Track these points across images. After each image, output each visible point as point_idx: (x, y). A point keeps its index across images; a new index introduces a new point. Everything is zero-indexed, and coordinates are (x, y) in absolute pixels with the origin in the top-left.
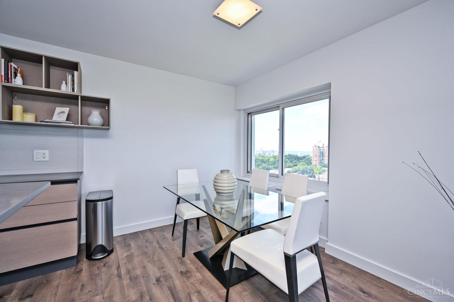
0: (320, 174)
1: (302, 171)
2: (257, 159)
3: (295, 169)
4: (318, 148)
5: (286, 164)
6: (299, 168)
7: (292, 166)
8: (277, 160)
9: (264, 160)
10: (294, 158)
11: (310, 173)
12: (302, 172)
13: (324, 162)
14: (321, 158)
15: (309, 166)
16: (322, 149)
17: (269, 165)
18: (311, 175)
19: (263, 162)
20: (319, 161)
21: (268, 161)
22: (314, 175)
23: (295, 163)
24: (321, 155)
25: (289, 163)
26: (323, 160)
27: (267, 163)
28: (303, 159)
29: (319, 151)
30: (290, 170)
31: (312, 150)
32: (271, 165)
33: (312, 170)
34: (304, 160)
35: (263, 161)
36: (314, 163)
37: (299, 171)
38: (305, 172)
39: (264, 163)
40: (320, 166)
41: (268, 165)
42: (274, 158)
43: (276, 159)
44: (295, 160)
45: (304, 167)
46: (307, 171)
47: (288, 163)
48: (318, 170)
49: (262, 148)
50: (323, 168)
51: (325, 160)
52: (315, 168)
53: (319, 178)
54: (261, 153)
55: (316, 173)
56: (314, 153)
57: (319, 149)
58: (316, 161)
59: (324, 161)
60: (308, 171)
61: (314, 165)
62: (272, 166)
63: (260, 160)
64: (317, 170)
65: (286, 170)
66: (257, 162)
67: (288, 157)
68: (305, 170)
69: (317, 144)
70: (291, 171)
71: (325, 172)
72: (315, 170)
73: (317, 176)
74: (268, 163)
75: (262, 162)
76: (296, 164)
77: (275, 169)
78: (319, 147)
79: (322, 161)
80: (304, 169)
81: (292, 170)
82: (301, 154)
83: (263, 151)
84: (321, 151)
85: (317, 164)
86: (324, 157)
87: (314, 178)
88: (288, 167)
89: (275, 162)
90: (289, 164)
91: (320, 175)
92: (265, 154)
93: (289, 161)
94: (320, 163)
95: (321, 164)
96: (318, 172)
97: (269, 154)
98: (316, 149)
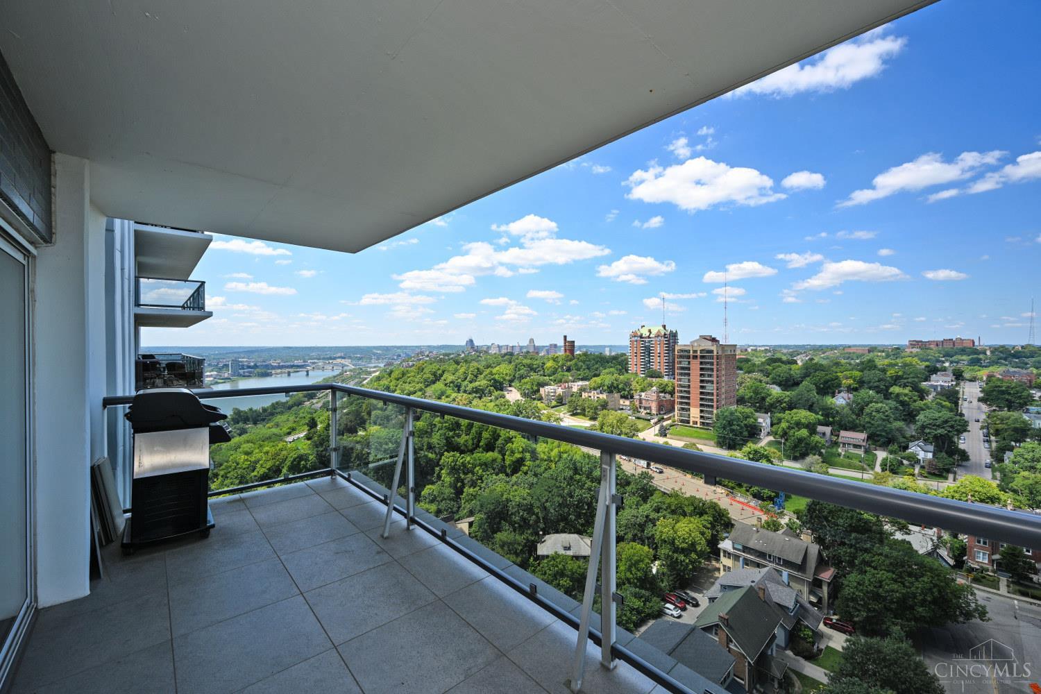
0: (642, 390)
2: (520, 364)
3: (595, 382)
4: (639, 339)
5: (579, 372)
6: (602, 379)
7: (589, 377)
8: (560, 365)
9: (535, 366)
10: (594, 359)
11: (625, 390)
12: (608, 387)
13: (651, 367)
14: (646, 359)
15: (622, 377)
16: (647, 340)
17: (545, 376)
18: (626, 393)
19: (532, 370)
20: (642, 365)
21: (542, 366)
22: (633, 394)
23: (596, 371)
24: (646, 353)
25: (584, 370)
26: (649, 362)
27: (540, 371)
28: (612, 362)
29: (642, 344)
30: (586, 385)
31: (628, 343)
32: (549, 376)
33: (627, 384)
34: (615, 363)
35: (531, 368)
36: (632, 368)
37: (604, 385)
38: (615, 388)
39: (535, 372)
40: (643, 375)
41: (541, 375)
42: (554, 361)
43: (558, 362)
44: (597, 363)
45: (613, 378)
46: (618, 386)
47: (581, 370)
48: (640, 383)
49: (532, 341)
50: (649, 379)
51: (653, 362)
52: (634, 379)
53: (640, 400)
54: (531, 350)
55: (636, 390)
56: (633, 350)
57: (642, 341)
58: (636, 365)
59: (652, 365)
60: (620, 386)
61: (632, 374)
62: (551, 378)
63: (524, 366)
64: (638, 383)
65: (578, 386)
66: (519, 370)
67: (583, 358)
68: (615, 385)
69: (639, 330)
70: (587, 387)
71: (652, 387)
72: (634, 384)
73: (636, 397)
74: (542, 372)
75: (529, 369)
76: (597, 373)
77: (557, 384)
78: (641, 337)
79: (648, 365)
80: (613, 383)
81: (590, 384)
82: (610, 351)
83: (534, 345)
84: (646, 344)
85: (639, 372)
86: (651, 358)
87: (632, 400)
88: (582, 379)
89: (557, 369)
90: (585, 373)
91: (643, 394)
92: (537, 353)
93: (584, 367)
94: (643, 369)
95: (646, 371)
96: (639, 388)
97: (548, 352)
98: (636, 341)
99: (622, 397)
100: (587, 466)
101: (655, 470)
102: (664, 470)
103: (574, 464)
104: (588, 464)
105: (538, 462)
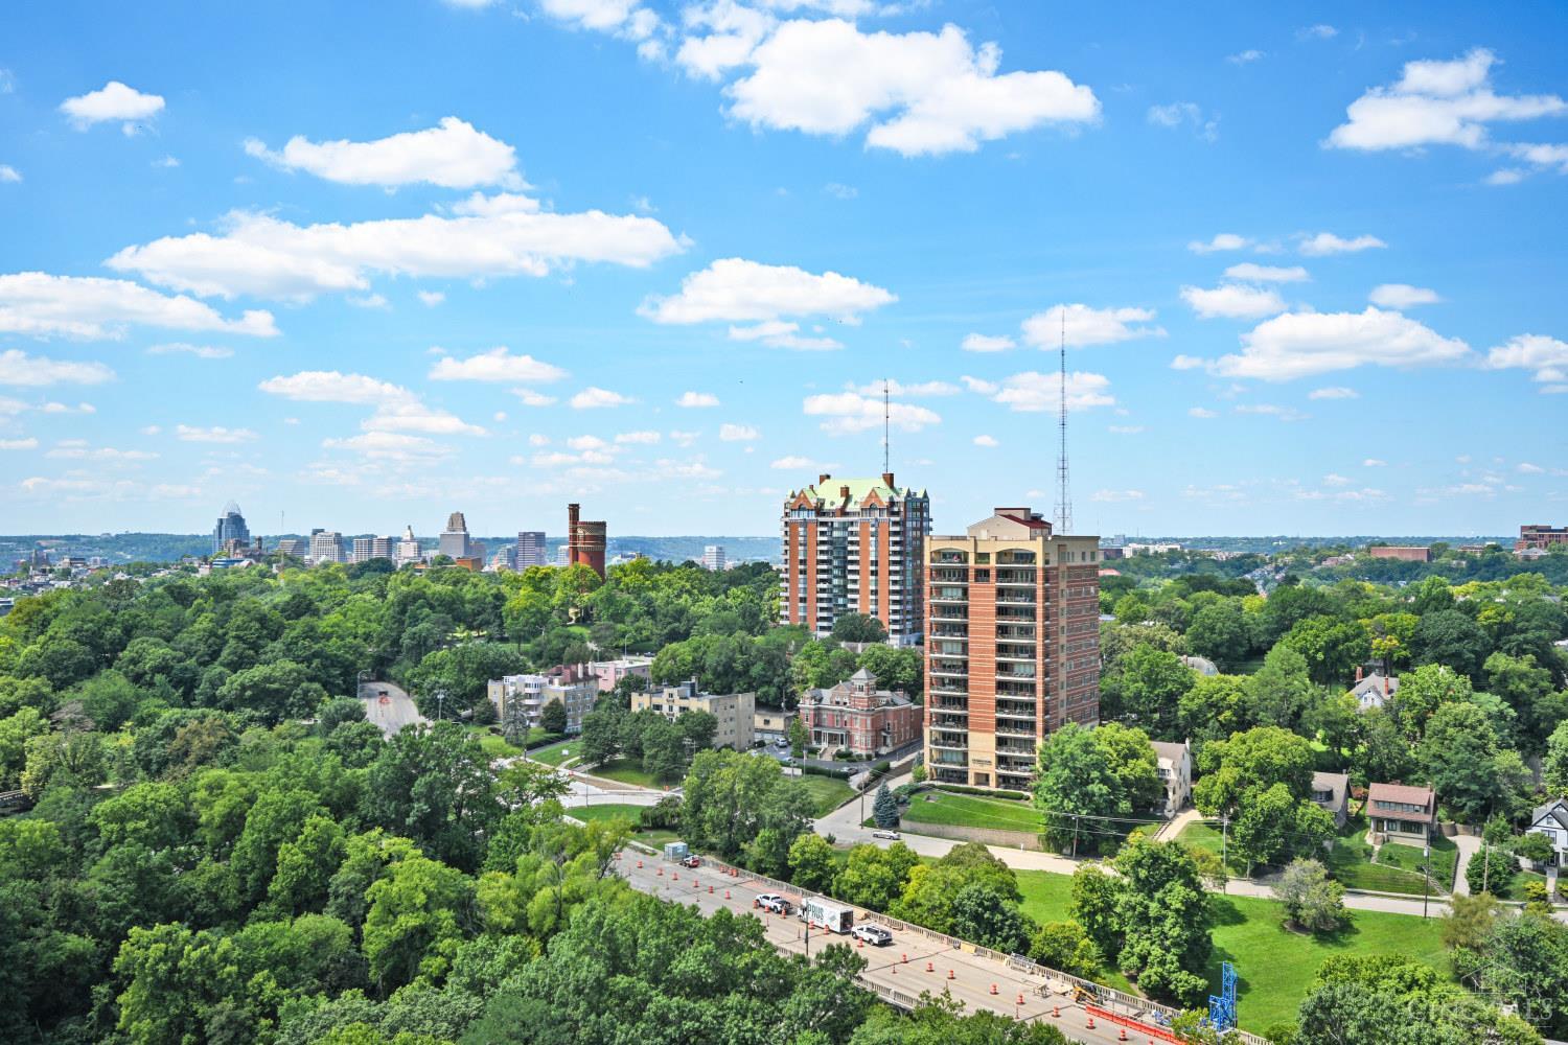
0: (825, 681)
1: (720, 668)
2: (415, 600)
3: (673, 658)
4: (813, 516)
5: (620, 626)
6: (696, 650)
7: (655, 641)
8: (555, 601)
9: (469, 607)
11: (769, 683)
12: (717, 675)
13: (850, 606)
14: (836, 582)
15: (759, 639)
16: (837, 520)
17: (503, 640)
18: (774, 690)
19: (459, 619)
20: (821, 600)
21: (495, 607)
22: (793, 693)
23: (679, 621)
24: (835, 563)
25: (637, 618)
26: (845, 591)
27: (487, 623)
28: (725, 592)
29: (822, 533)
30: (644, 669)
31: (777, 531)
32: (519, 639)
33: (775, 660)
34: (735, 597)
35: (454, 611)
36: (791, 611)
37: (703, 669)
38: (738, 675)
39: (470, 628)
40: (826, 634)
41: (490, 639)
42: (537, 589)
43: (551, 594)
45: (733, 642)
46: (746, 671)
47: (628, 619)
48: (815, 659)
49: (457, 520)
50: (843, 644)
51: (855, 591)
52: (797, 647)
53: (818, 714)
54: (456, 552)
55: (805, 682)
56: (794, 553)
57: (823, 524)
58: (803, 600)
59: (854, 601)
60: (755, 670)
61: (791, 628)
62: (525, 646)
63: (432, 607)
64: (809, 657)
65: (617, 670)
66: (415, 620)
67: (634, 578)
68: (738, 666)
69: (812, 487)
70: (649, 675)
71: (854, 670)
72: (797, 661)
73: (806, 704)
74: (493, 628)
75: (448, 617)
76: (681, 627)
77: (545, 666)
78: (819, 510)
79: (841, 601)
80: (730, 659)
81: (656, 665)
82: (721, 554)
83: (467, 536)
84: (836, 534)
85: (812, 623)
86: (850, 577)
87: (791, 714)
88: (632, 650)
89: (545, 617)
90: (639, 630)
91: (826, 693)
92: (478, 563)
93: (636, 609)
94: (825, 614)
95: (835, 620)
96: (811, 673)
97: (513, 557)
98: (805, 523)
99: (760, 704)
100: (653, 942)
101: (866, 936)
102: (895, 935)
103: (610, 938)
104: (657, 934)
105: (482, 941)
